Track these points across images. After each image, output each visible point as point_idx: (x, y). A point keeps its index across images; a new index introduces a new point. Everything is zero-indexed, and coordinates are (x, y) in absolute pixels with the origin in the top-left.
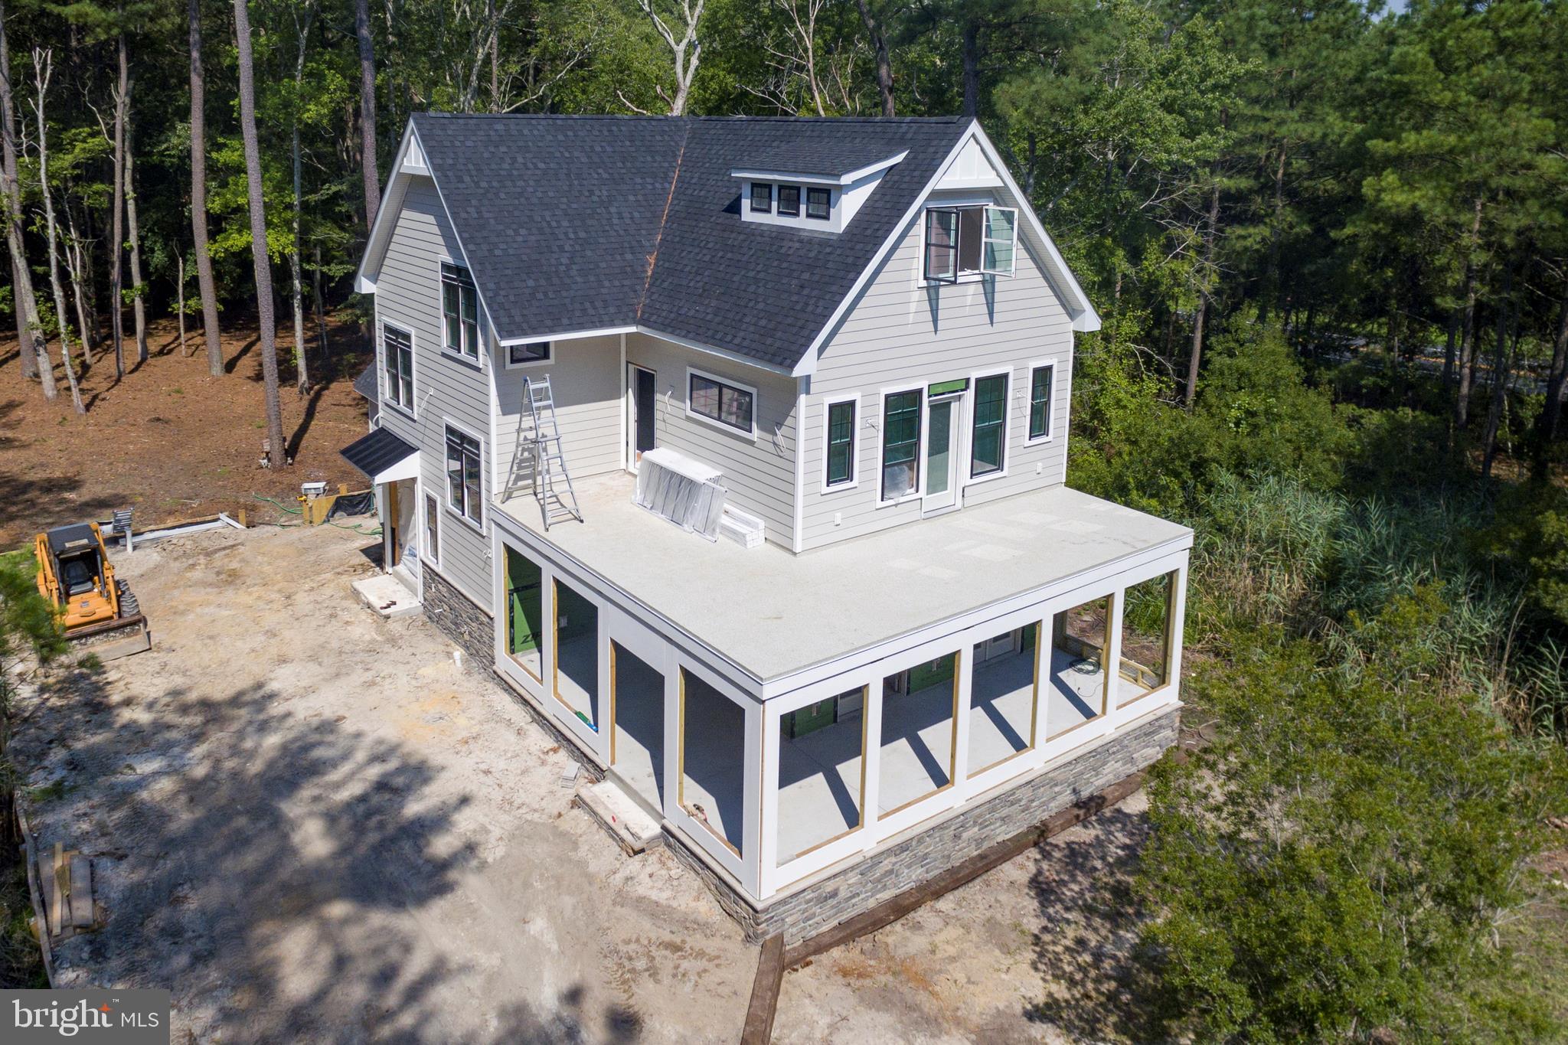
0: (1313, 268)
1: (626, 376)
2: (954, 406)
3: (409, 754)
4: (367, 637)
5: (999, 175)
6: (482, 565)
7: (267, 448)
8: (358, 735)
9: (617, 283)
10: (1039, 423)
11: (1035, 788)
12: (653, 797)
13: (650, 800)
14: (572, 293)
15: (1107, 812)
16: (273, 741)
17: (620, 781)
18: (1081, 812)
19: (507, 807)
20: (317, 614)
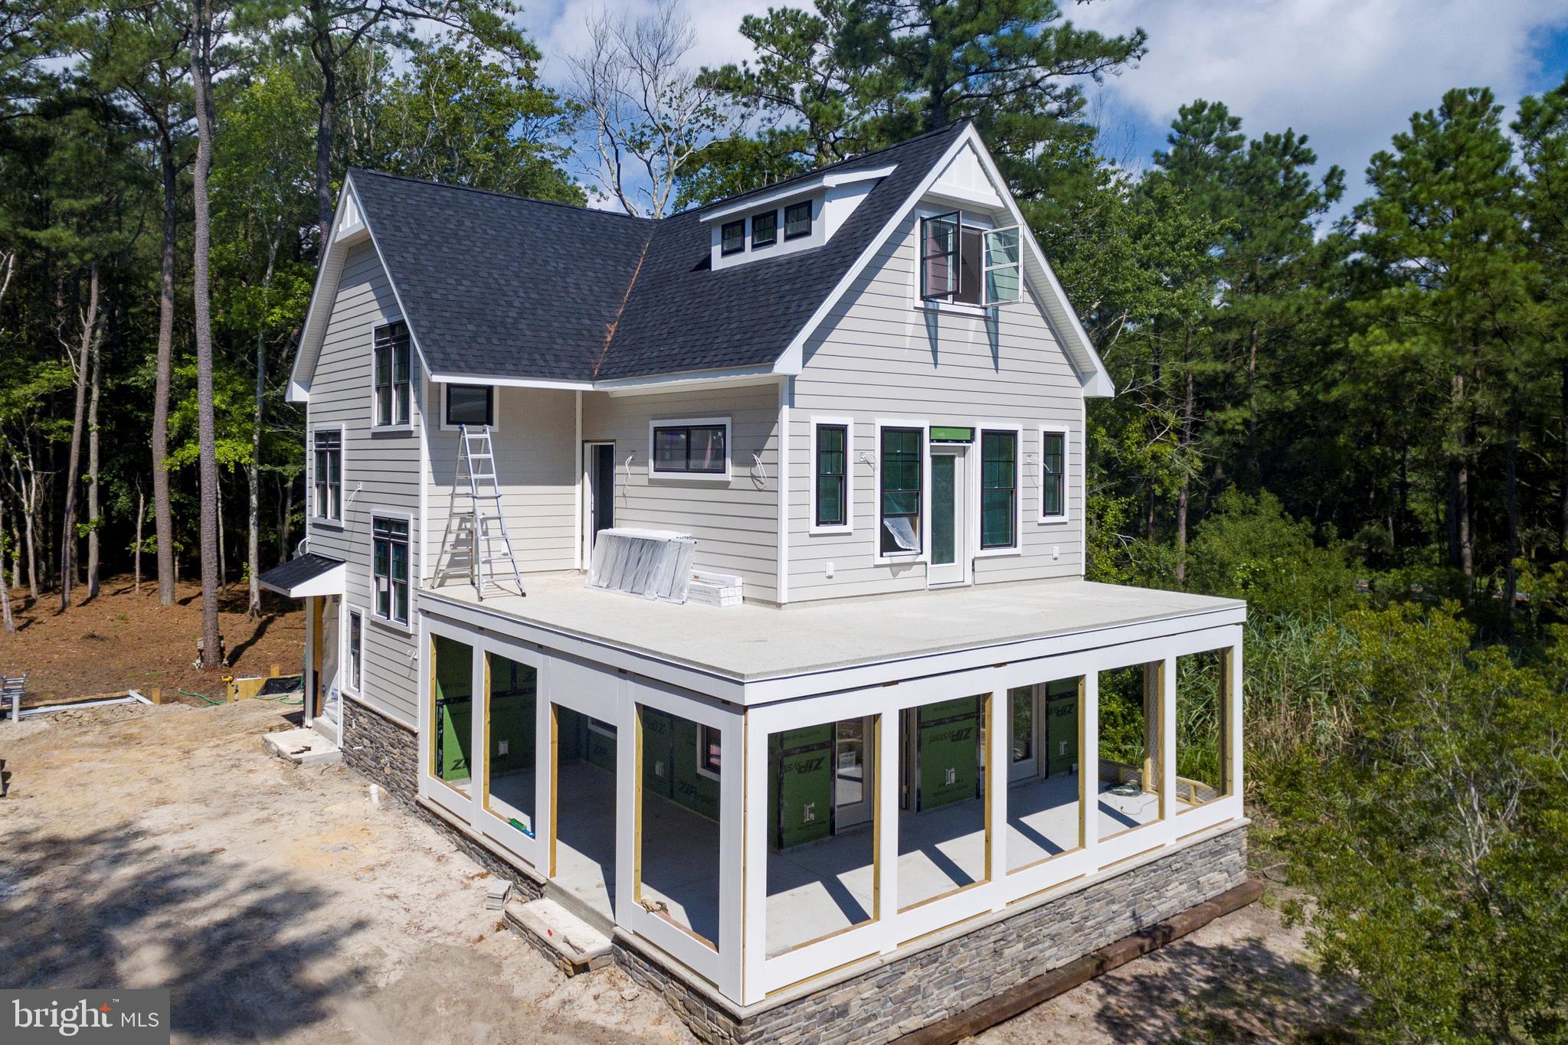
0: (1299, 447)
1: (583, 457)
2: (958, 461)
3: (297, 882)
4: (271, 783)
5: (998, 193)
6: (405, 672)
7: (201, 645)
8: (237, 866)
9: (571, 342)
10: (1053, 503)
11: (1090, 901)
12: (603, 906)
13: (597, 908)
14: (519, 343)
15: (1177, 945)
16: (126, 872)
17: (561, 894)
18: (1147, 942)
19: (413, 930)
20: (217, 765)
